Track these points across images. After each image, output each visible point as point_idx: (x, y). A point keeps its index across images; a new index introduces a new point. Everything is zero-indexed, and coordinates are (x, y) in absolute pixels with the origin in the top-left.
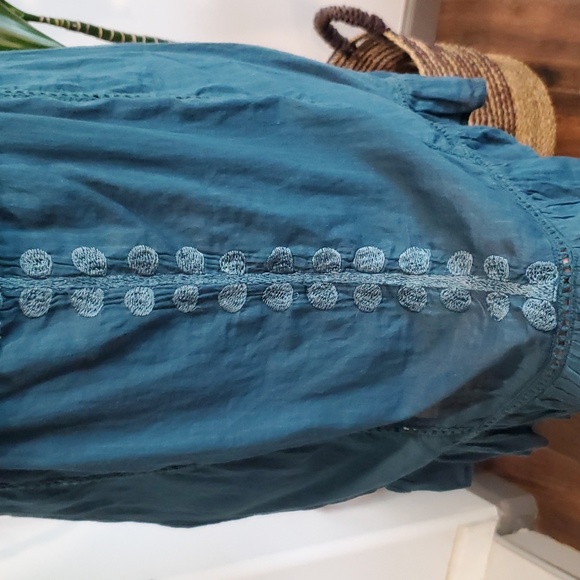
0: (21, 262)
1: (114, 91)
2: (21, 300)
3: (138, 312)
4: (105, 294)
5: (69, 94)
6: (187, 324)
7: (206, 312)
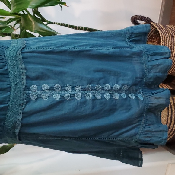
0: (31, 88)
1: (55, 47)
2: (30, 96)
3: (56, 99)
4: (49, 95)
5: (45, 48)
6: (68, 103)
7: (72, 100)
